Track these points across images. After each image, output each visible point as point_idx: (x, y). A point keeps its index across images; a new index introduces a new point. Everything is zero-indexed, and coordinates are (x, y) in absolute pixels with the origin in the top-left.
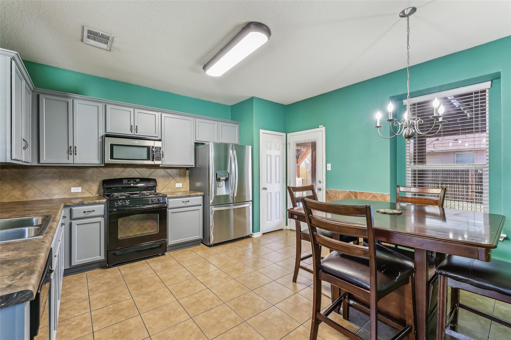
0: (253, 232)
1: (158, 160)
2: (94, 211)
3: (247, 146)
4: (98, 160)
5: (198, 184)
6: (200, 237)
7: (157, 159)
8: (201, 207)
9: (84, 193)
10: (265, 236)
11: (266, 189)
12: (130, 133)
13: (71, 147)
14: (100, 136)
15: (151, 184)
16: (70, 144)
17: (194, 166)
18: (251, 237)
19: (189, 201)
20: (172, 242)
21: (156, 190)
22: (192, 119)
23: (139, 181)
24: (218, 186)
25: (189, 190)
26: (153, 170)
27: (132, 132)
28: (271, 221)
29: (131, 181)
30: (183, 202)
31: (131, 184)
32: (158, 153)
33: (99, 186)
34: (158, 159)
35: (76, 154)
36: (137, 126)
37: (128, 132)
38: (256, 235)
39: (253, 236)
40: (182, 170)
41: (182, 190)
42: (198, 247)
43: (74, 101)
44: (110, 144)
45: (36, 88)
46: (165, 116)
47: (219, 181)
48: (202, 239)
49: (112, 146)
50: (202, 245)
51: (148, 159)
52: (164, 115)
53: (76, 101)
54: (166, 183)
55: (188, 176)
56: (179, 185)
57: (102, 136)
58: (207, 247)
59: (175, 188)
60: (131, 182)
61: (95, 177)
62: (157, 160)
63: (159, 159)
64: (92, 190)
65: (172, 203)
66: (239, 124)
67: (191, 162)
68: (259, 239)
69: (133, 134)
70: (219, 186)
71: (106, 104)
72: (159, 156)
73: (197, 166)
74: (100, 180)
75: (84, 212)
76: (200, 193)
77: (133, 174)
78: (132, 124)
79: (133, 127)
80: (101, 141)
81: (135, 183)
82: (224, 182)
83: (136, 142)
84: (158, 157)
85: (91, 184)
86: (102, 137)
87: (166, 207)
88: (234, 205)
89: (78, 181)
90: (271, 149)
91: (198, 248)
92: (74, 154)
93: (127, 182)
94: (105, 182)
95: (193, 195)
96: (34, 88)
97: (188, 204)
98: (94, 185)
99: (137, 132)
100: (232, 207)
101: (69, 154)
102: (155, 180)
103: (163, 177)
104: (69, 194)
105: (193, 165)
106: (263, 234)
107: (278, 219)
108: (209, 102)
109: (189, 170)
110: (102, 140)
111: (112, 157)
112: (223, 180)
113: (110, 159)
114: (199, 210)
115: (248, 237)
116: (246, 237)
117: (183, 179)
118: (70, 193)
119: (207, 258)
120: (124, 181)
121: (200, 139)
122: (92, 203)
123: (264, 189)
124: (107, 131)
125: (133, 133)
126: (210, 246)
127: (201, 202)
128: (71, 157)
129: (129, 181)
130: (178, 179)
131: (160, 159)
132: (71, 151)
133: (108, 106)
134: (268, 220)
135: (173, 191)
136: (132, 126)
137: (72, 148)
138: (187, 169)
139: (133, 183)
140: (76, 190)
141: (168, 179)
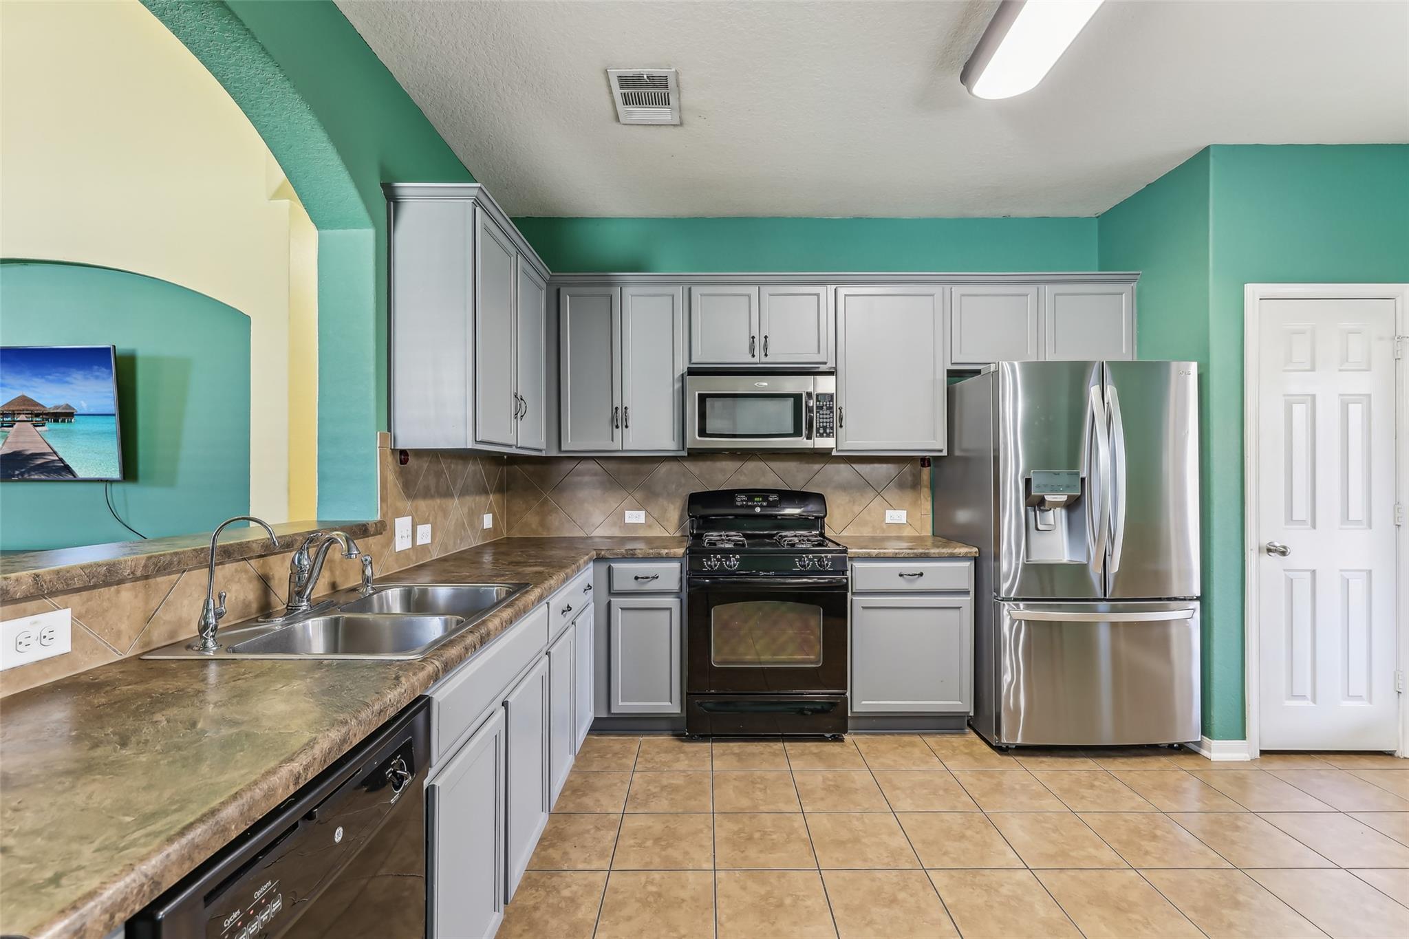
0: (1206, 730)
1: (825, 435)
2: (657, 577)
3: (1174, 365)
4: (674, 440)
5: (963, 516)
6: (963, 704)
7: (821, 431)
8: (967, 602)
9: (650, 526)
10: (1277, 764)
11: (1283, 553)
12: (749, 359)
13: (617, 408)
14: (678, 374)
15: (812, 509)
16: (617, 403)
17: (945, 453)
18: (1194, 753)
19: (921, 574)
20: (863, 702)
21: (823, 527)
22: (936, 290)
23: (777, 499)
24: (1037, 529)
25: (930, 533)
26: (817, 467)
27: (753, 356)
28: (1314, 701)
29: (756, 499)
30: (901, 575)
31: (754, 507)
32: (825, 413)
33: (681, 508)
34: (825, 431)
35: (628, 424)
36: (766, 337)
37: (742, 357)
38: (1220, 751)
39: (1204, 752)
40: (907, 468)
41: (908, 532)
42: (956, 741)
43: (623, 289)
44: (699, 394)
45: (554, 274)
46: (846, 295)
47: (1040, 510)
48: (972, 714)
49: (703, 398)
50: (973, 736)
51: (797, 432)
52: (843, 291)
53: (628, 291)
54: (857, 509)
55: (926, 487)
56: (896, 516)
57: (683, 374)
58: (989, 749)
59: (885, 526)
60: (757, 502)
61: (674, 487)
62: (821, 436)
63: (828, 431)
64: (667, 521)
65: (862, 575)
66: (1135, 280)
67: (933, 440)
68: (1236, 774)
69: (759, 360)
70: (1040, 527)
71: (689, 286)
72: (827, 422)
73: (957, 453)
74: (685, 494)
75: (636, 578)
76: (963, 550)
77: (762, 480)
78: (755, 333)
79: (756, 340)
80: (678, 389)
81: (765, 504)
82: (1061, 513)
83: (764, 384)
84: (825, 424)
85: (665, 503)
86: (681, 378)
87: (845, 587)
88: (1114, 610)
89: (639, 495)
91: (955, 745)
92: (624, 427)
93: (744, 501)
94: (696, 501)
95: (938, 553)
96: (551, 276)
97: (920, 584)
98: (672, 507)
99: (766, 355)
100: (1103, 617)
101: (614, 427)
102: (820, 498)
103: (844, 487)
104: (620, 527)
105: (941, 451)
106: (1263, 753)
107: (1360, 697)
108: (1006, 218)
109: (929, 465)
110: (681, 384)
111: (703, 432)
112: (1056, 505)
113: (700, 436)
114: (959, 608)
115: (1181, 749)
116: (1171, 746)
117: (909, 496)
118: (623, 524)
120: (738, 499)
121: (966, 357)
122: (652, 556)
123: (1269, 550)
124: (693, 361)
125: (756, 359)
126: (1002, 750)
127: (968, 583)
128: (618, 432)
129: (750, 499)
130: (892, 495)
131: (830, 433)
132: (619, 418)
133: (697, 291)
134: (1294, 697)
135: (879, 534)
136: (753, 337)
137: (620, 411)
138: (924, 462)
139: (760, 504)
140: (635, 517)
141: (862, 495)
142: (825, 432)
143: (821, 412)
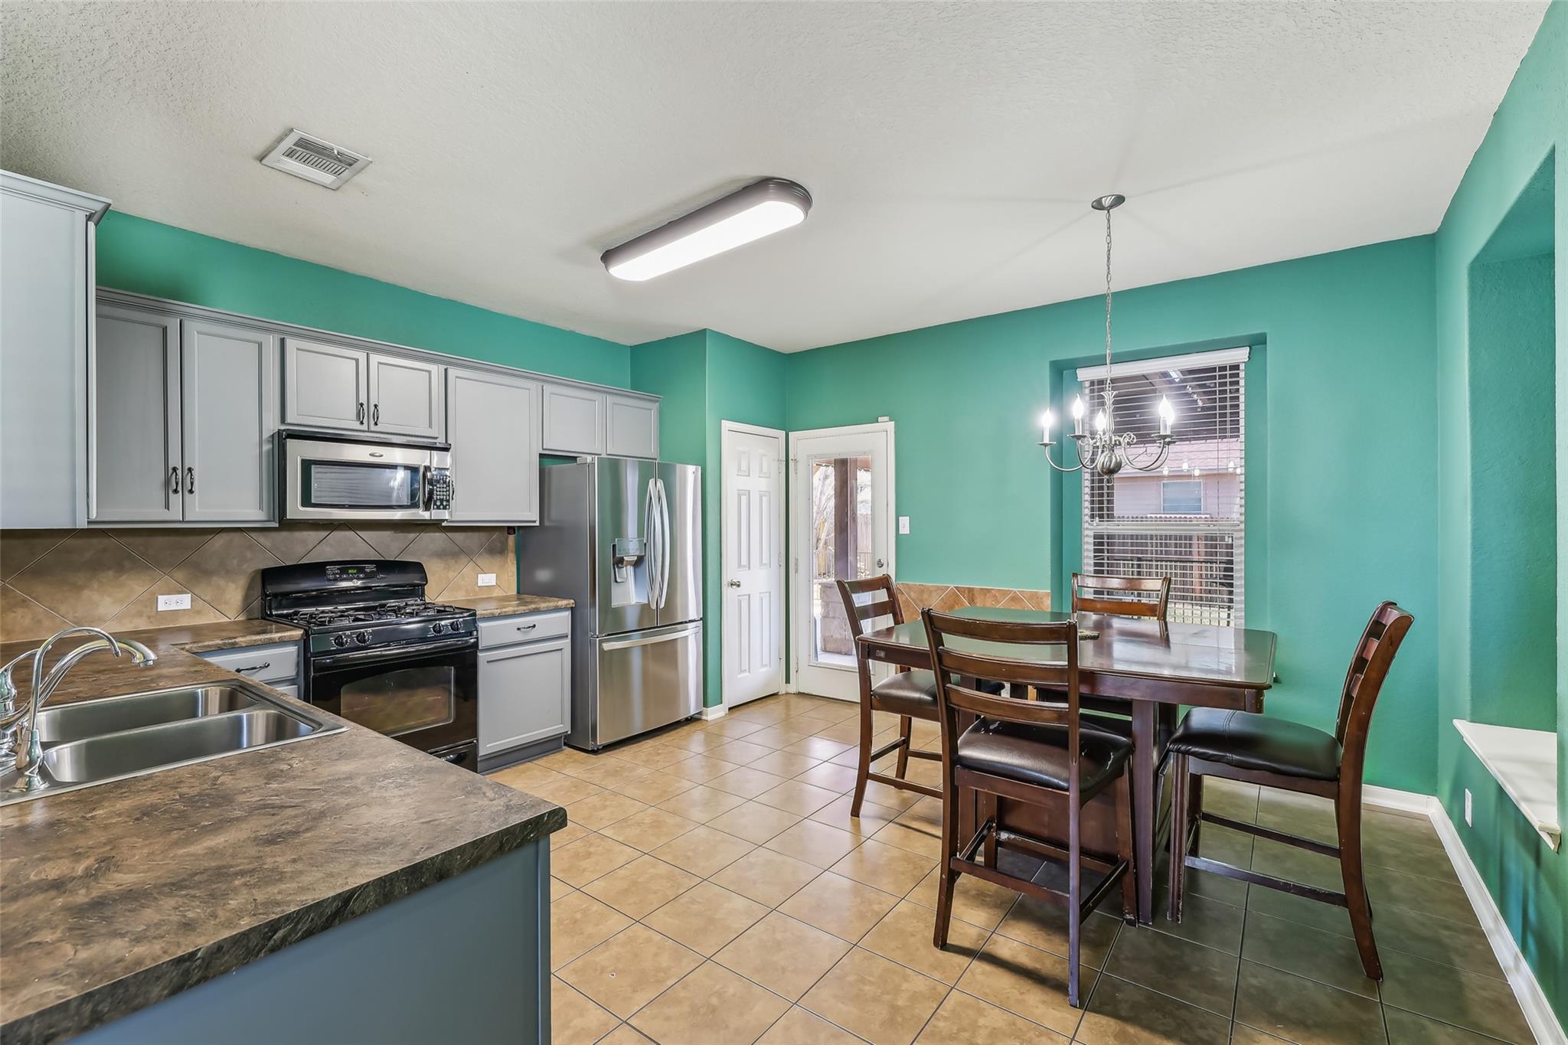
0: (705, 704)
1: (442, 507)
2: (269, 665)
3: (678, 466)
4: (261, 508)
5: (543, 575)
6: (565, 727)
7: (438, 503)
8: (566, 644)
9: (199, 612)
10: (737, 714)
11: (739, 586)
12: (356, 425)
13: (175, 469)
14: (266, 435)
15: (413, 578)
16: (175, 461)
17: (537, 524)
18: (700, 719)
19: (534, 626)
20: (488, 746)
21: (423, 594)
22: (534, 386)
23: (375, 569)
24: (616, 581)
25: (515, 593)
26: (412, 536)
27: (362, 423)
28: (749, 672)
29: (350, 571)
30: (519, 629)
32: (441, 486)
33: (246, 587)
34: (442, 504)
35: (193, 489)
36: (376, 406)
37: (347, 422)
38: (714, 713)
39: (704, 717)
40: (496, 535)
41: (497, 593)
42: (559, 757)
43: (186, 323)
44: (303, 460)
46: (457, 377)
47: (618, 567)
48: (569, 732)
49: (307, 465)
50: (568, 750)
51: (414, 505)
52: (453, 372)
53: (191, 326)
54: (451, 575)
55: (512, 552)
56: (487, 579)
57: (273, 435)
58: (586, 754)
59: (479, 589)
60: (352, 574)
61: (235, 562)
62: (438, 508)
63: (445, 503)
64: (226, 603)
65: (488, 632)
66: (657, 401)
67: (529, 514)
68: (720, 724)
69: (367, 428)
70: (618, 580)
71: (282, 337)
72: (443, 495)
73: (547, 523)
74: (252, 570)
75: (238, 671)
76: (563, 603)
77: (352, 550)
78: (363, 399)
79: (365, 407)
80: (268, 451)
81: (362, 576)
82: (630, 569)
84: (442, 497)
85: (222, 583)
86: (271, 439)
87: (476, 645)
88: (644, 636)
89: (180, 575)
90: (749, 476)
91: (561, 759)
92: (186, 492)
93: (337, 574)
94: (268, 576)
95: (547, 607)
97: (534, 634)
98: (232, 586)
99: (376, 424)
100: (635, 641)
101: (170, 492)
102: (418, 568)
103: (442, 555)
104: (149, 618)
105: (535, 522)
106: (730, 709)
107: (766, 665)
108: (572, 333)
109: (514, 533)
110: (271, 446)
111: (306, 501)
112: (629, 563)
113: (303, 505)
114: (561, 649)
115: (690, 720)
116: (687, 719)
117: (497, 561)
118: (153, 614)
119: (603, 783)
120: (329, 572)
121: (558, 443)
122: (260, 643)
123: (732, 585)
124: (289, 420)
125: (364, 427)
126: (594, 752)
127: (567, 629)
128: (176, 500)
129: (343, 571)
130: (484, 561)
131: (446, 505)
132: (177, 480)
133: (291, 344)
134: (742, 671)
136: (362, 405)
137: (179, 472)
138: (511, 530)
139: (356, 576)
140: (174, 602)
141: (456, 562)
142: (444, 504)
143: (438, 486)
